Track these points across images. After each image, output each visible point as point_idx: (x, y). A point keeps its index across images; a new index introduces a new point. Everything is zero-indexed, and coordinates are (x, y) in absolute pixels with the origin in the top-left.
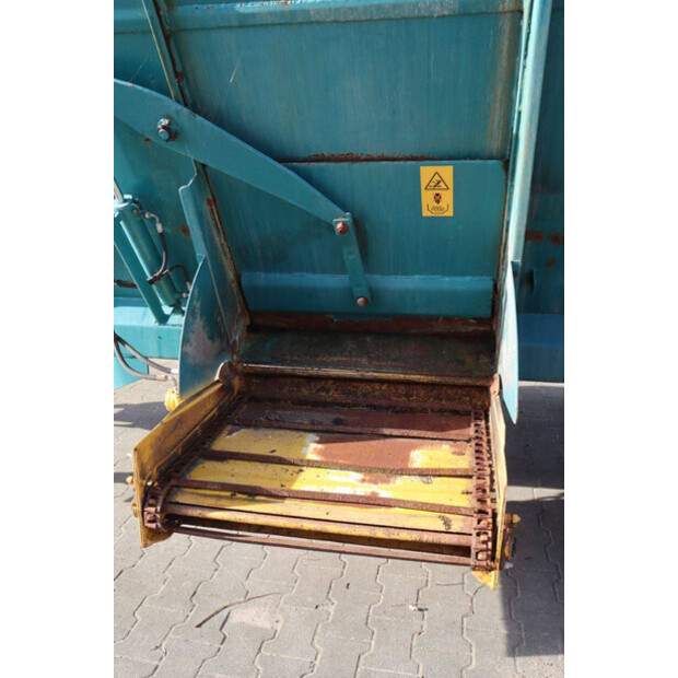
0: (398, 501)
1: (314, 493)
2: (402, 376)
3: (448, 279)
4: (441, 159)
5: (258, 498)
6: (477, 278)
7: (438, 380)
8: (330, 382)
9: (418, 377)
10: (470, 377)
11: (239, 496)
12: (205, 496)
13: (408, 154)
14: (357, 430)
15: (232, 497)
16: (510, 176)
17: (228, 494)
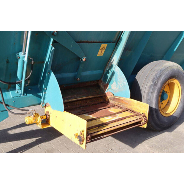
0: (127, 117)
1: (113, 121)
2: (86, 97)
3: (95, 71)
4: (104, 42)
5: (104, 126)
6: (101, 70)
7: (93, 97)
8: (68, 103)
9: (89, 97)
10: (99, 94)
11: (100, 127)
12: (94, 130)
13: (99, 41)
14: (93, 110)
15: (99, 128)
16: (116, 46)
17: (97, 128)
